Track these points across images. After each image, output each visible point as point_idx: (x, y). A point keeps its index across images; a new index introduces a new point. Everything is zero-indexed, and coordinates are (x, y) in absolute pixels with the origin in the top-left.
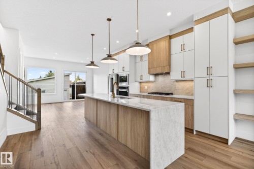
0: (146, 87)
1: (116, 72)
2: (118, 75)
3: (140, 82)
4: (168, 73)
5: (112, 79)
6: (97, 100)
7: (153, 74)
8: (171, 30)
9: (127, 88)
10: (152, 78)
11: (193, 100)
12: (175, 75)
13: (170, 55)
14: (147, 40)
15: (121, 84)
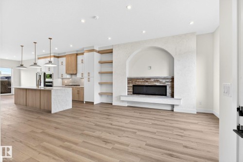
0: (66, 82)
1: (43, 71)
2: (45, 73)
3: (62, 79)
4: (76, 74)
5: (40, 76)
6: (26, 89)
7: (69, 74)
8: (77, 51)
9: (51, 82)
10: (68, 76)
11: (83, 88)
12: (79, 76)
13: (77, 64)
14: (65, 53)
15: (47, 80)
